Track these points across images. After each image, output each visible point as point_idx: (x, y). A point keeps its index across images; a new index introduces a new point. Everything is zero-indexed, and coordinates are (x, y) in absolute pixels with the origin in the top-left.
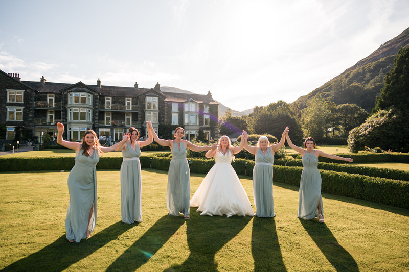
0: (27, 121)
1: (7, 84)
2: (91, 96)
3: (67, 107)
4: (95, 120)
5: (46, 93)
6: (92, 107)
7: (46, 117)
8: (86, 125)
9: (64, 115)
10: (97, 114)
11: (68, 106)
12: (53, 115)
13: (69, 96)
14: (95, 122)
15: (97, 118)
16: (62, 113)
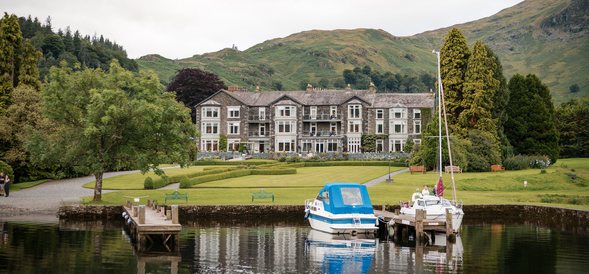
0: (243, 134)
1: (227, 102)
2: (295, 108)
3: (274, 120)
4: (299, 131)
5: (258, 107)
6: (296, 119)
7: (258, 129)
8: (290, 137)
9: (272, 127)
10: (301, 126)
11: (276, 119)
12: (264, 127)
13: (276, 110)
14: (299, 133)
15: (300, 129)
16: (270, 125)
